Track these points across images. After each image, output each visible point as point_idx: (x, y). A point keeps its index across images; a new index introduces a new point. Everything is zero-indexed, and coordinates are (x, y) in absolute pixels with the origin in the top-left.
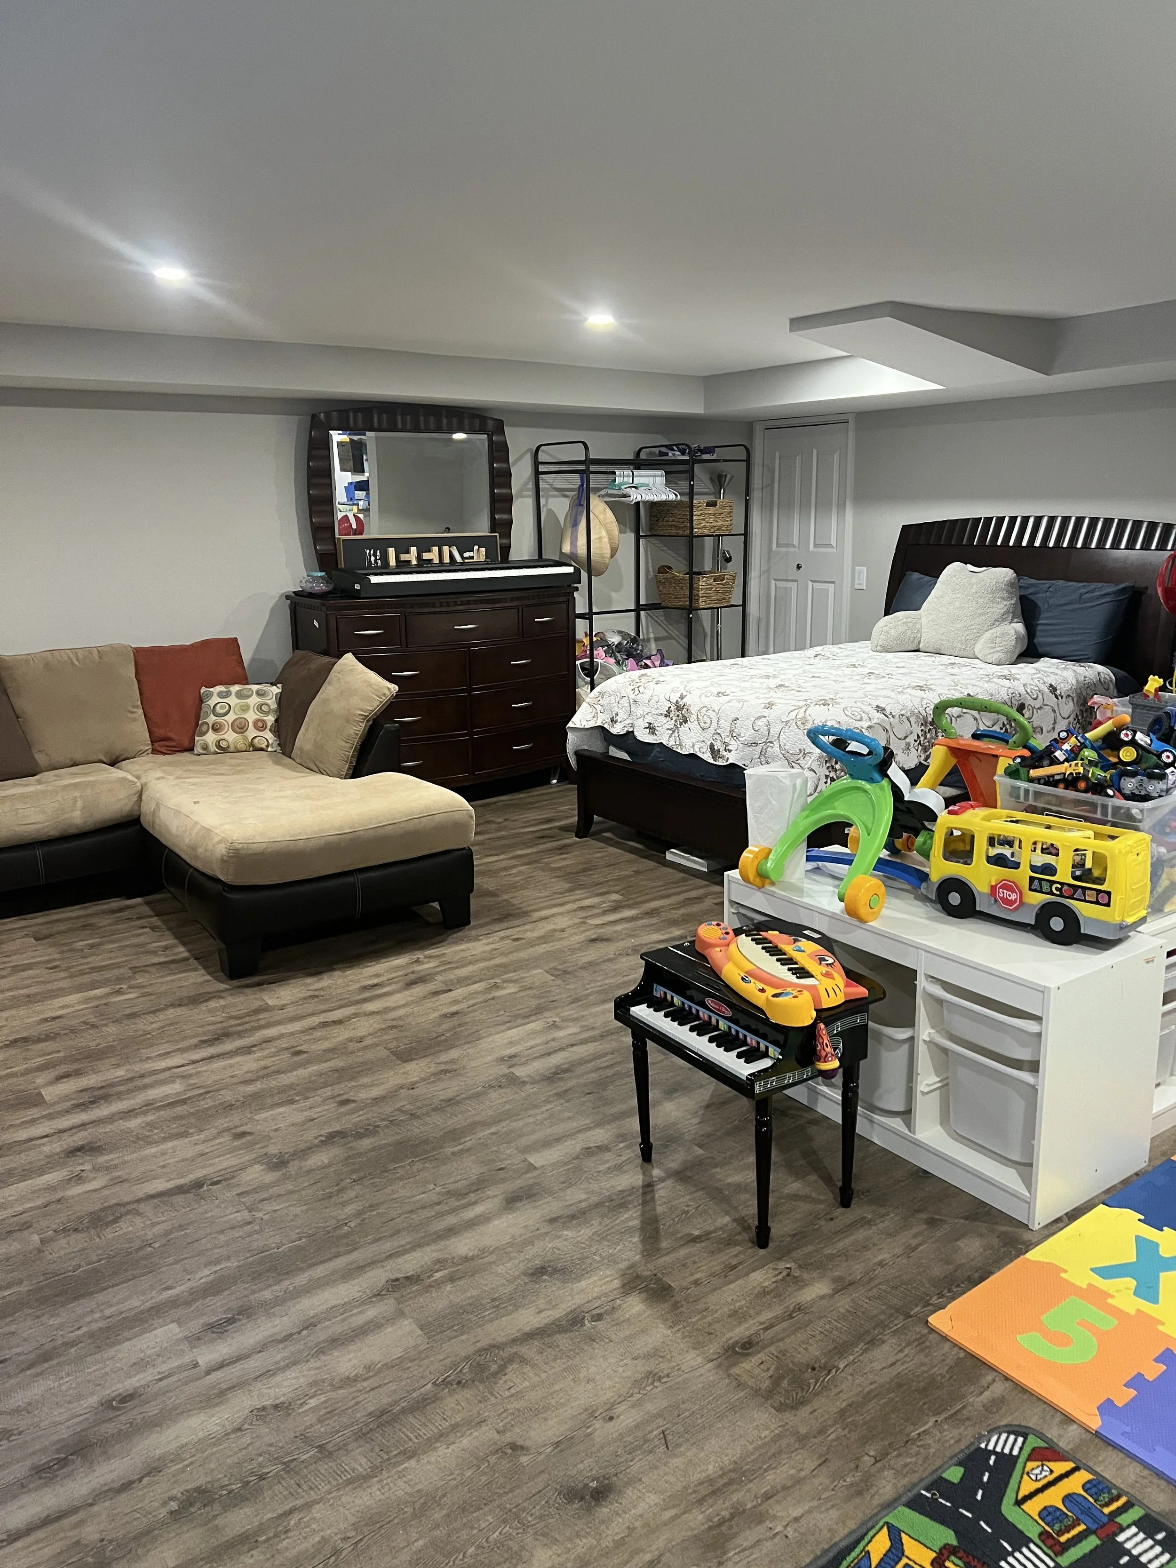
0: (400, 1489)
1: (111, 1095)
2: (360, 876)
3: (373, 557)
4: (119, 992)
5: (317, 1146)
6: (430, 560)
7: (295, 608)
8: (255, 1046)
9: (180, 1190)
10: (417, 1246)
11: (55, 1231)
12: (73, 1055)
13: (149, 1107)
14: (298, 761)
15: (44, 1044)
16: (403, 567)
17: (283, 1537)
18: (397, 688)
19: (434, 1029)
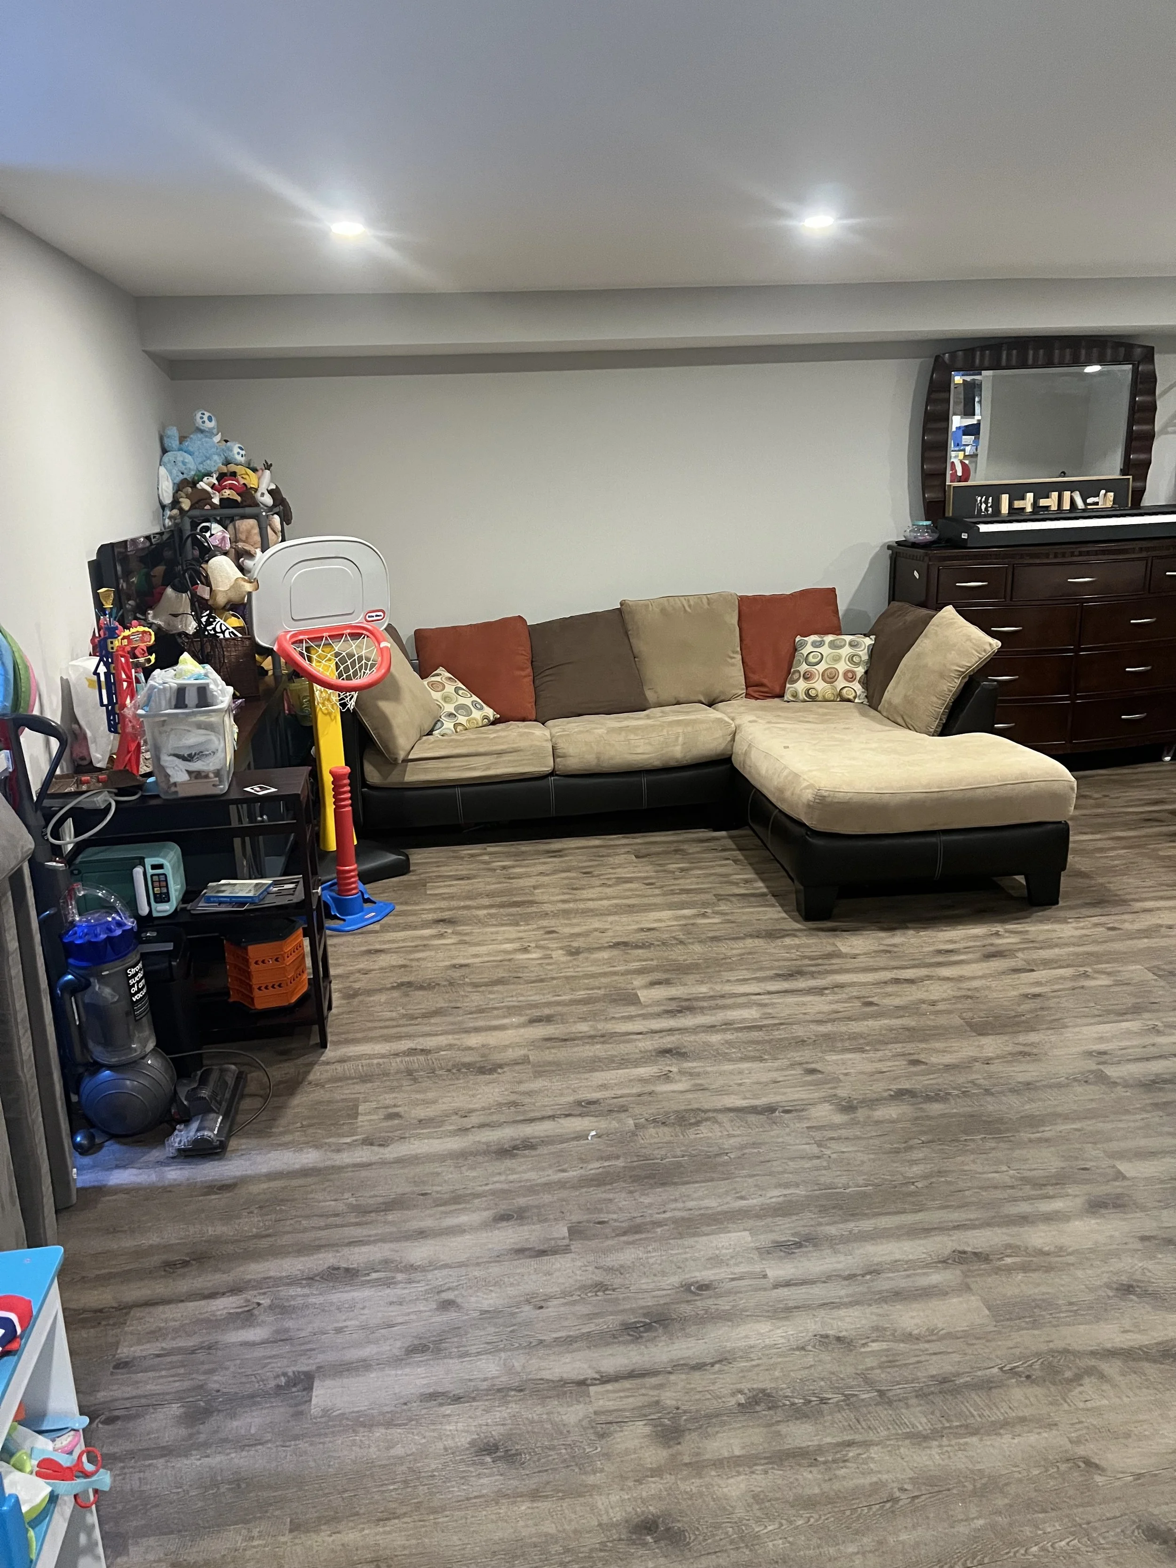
0: (960, 1462)
1: (695, 1008)
2: (944, 838)
3: (983, 504)
4: (704, 915)
5: (885, 1099)
6: (1047, 508)
7: (895, 559)
8: (826, 989)
9: (754, 1110)
10: (987, 1224)
11: (647, 1120)
12: (664, 966)
13: (727, 1026)
14: (885, 714)
15: (640, 951)
16: (1016, 515)
17: (841, 1465)
18: (1000, 644)
19: (1014, 1007)
